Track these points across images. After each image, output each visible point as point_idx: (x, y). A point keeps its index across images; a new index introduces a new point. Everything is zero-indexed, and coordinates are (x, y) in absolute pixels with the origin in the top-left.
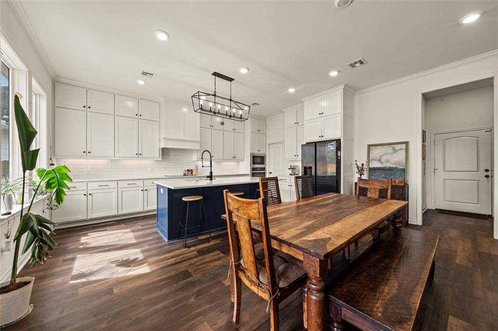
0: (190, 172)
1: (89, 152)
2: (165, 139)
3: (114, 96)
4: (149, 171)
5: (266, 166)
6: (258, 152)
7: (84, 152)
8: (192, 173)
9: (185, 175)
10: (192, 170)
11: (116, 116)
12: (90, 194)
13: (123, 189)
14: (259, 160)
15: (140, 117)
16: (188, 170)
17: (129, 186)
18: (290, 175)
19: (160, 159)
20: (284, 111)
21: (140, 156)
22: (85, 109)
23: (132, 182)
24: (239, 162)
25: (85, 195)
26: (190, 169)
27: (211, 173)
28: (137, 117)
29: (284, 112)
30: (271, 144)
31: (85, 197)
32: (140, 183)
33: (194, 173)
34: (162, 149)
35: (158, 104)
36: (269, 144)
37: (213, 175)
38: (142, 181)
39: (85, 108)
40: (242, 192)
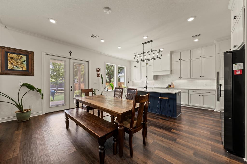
0: (170, 86)
4: (153, 85)
9: (167, 87)
19: (154, 80)
27: (146, 86)
28: (146, 66)
34: (154, 76)
37: (147, 87)
40: (168, 97)
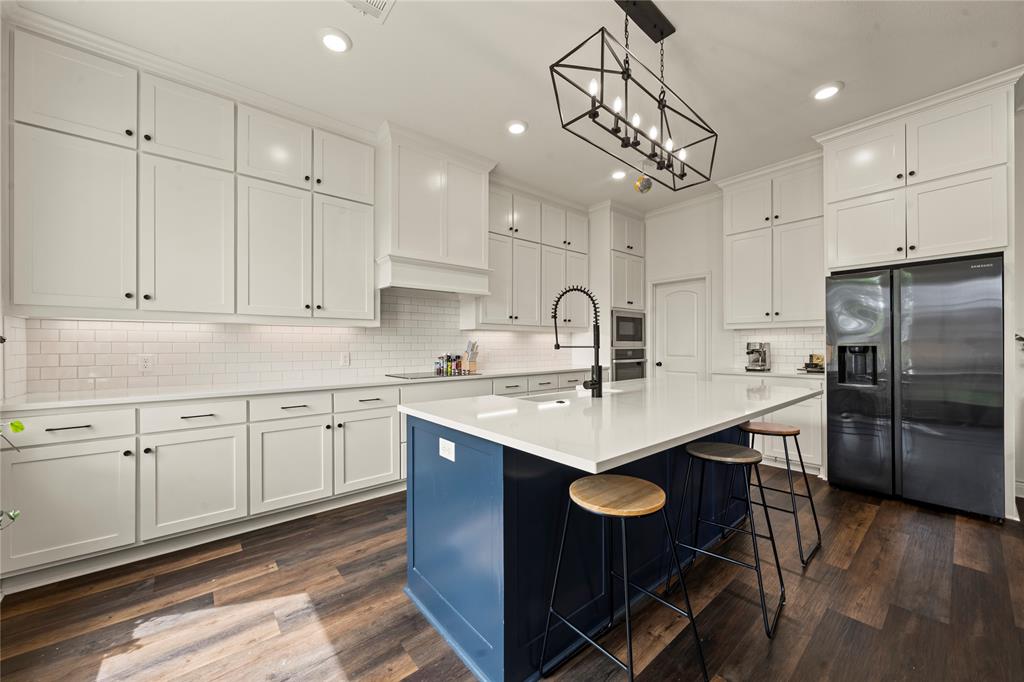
0: (454, 364)
1: (147, 297)
2: (394, 259)
3: (236, 108)
4: (341, 363)
5: (645, 345)
6: (629, 306)
7: (128, 296)
8: (458, 366)
9: (440, 372)
10: (458, 357)
11: (239, 177)
12: (147, 451)
13: (265, 427)
14: (628, 329)
15: (317, 187)
16: (449, 359)
17: (286, 414)
18: (748, 370)
19: (377, 324)
20: (720, 185)
21: (317, 313)
22: (131, 141)
23: (295, 399)
24: (571, 334)
25: (127, 453)
26: (454, 354)
28: (307, 186)
29: (720, 189)
30: (661, 284)
31: (130, 461)
32: (321, 403)
33: (465, 366)
34: (382, 290)
35: (372, 150)
36: (655, 286)
38: (328, 396)
39: (134, 137)
